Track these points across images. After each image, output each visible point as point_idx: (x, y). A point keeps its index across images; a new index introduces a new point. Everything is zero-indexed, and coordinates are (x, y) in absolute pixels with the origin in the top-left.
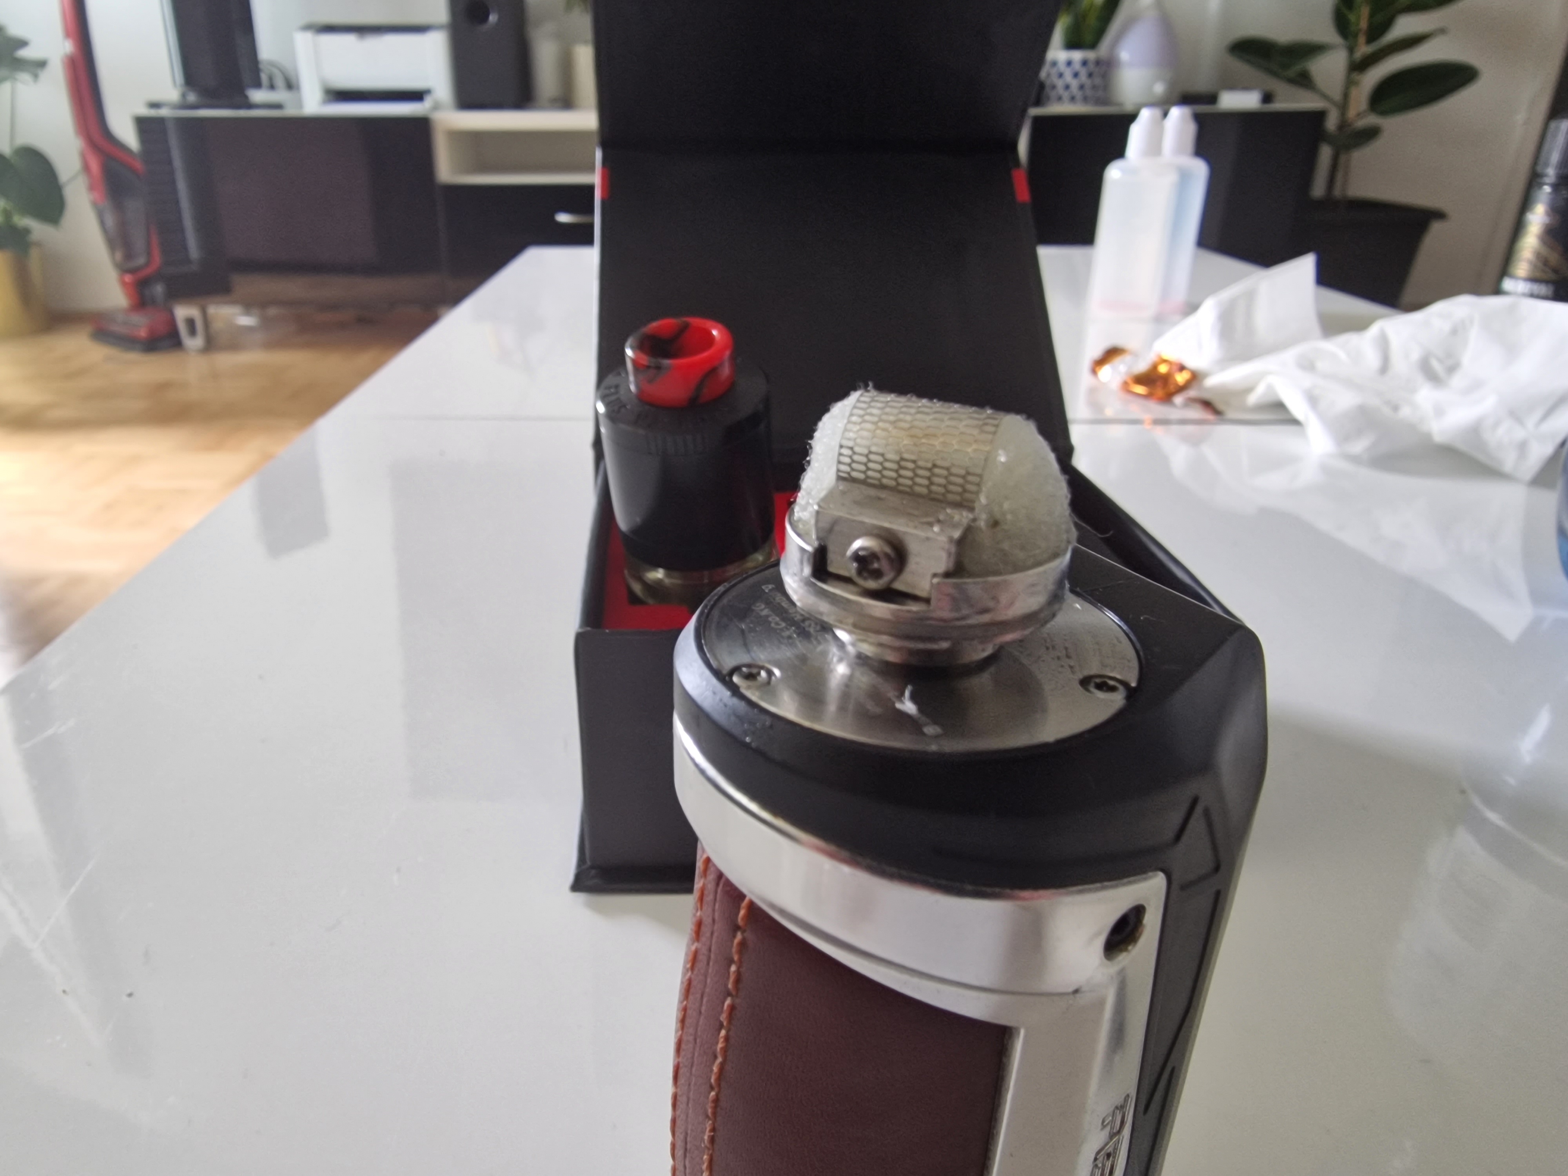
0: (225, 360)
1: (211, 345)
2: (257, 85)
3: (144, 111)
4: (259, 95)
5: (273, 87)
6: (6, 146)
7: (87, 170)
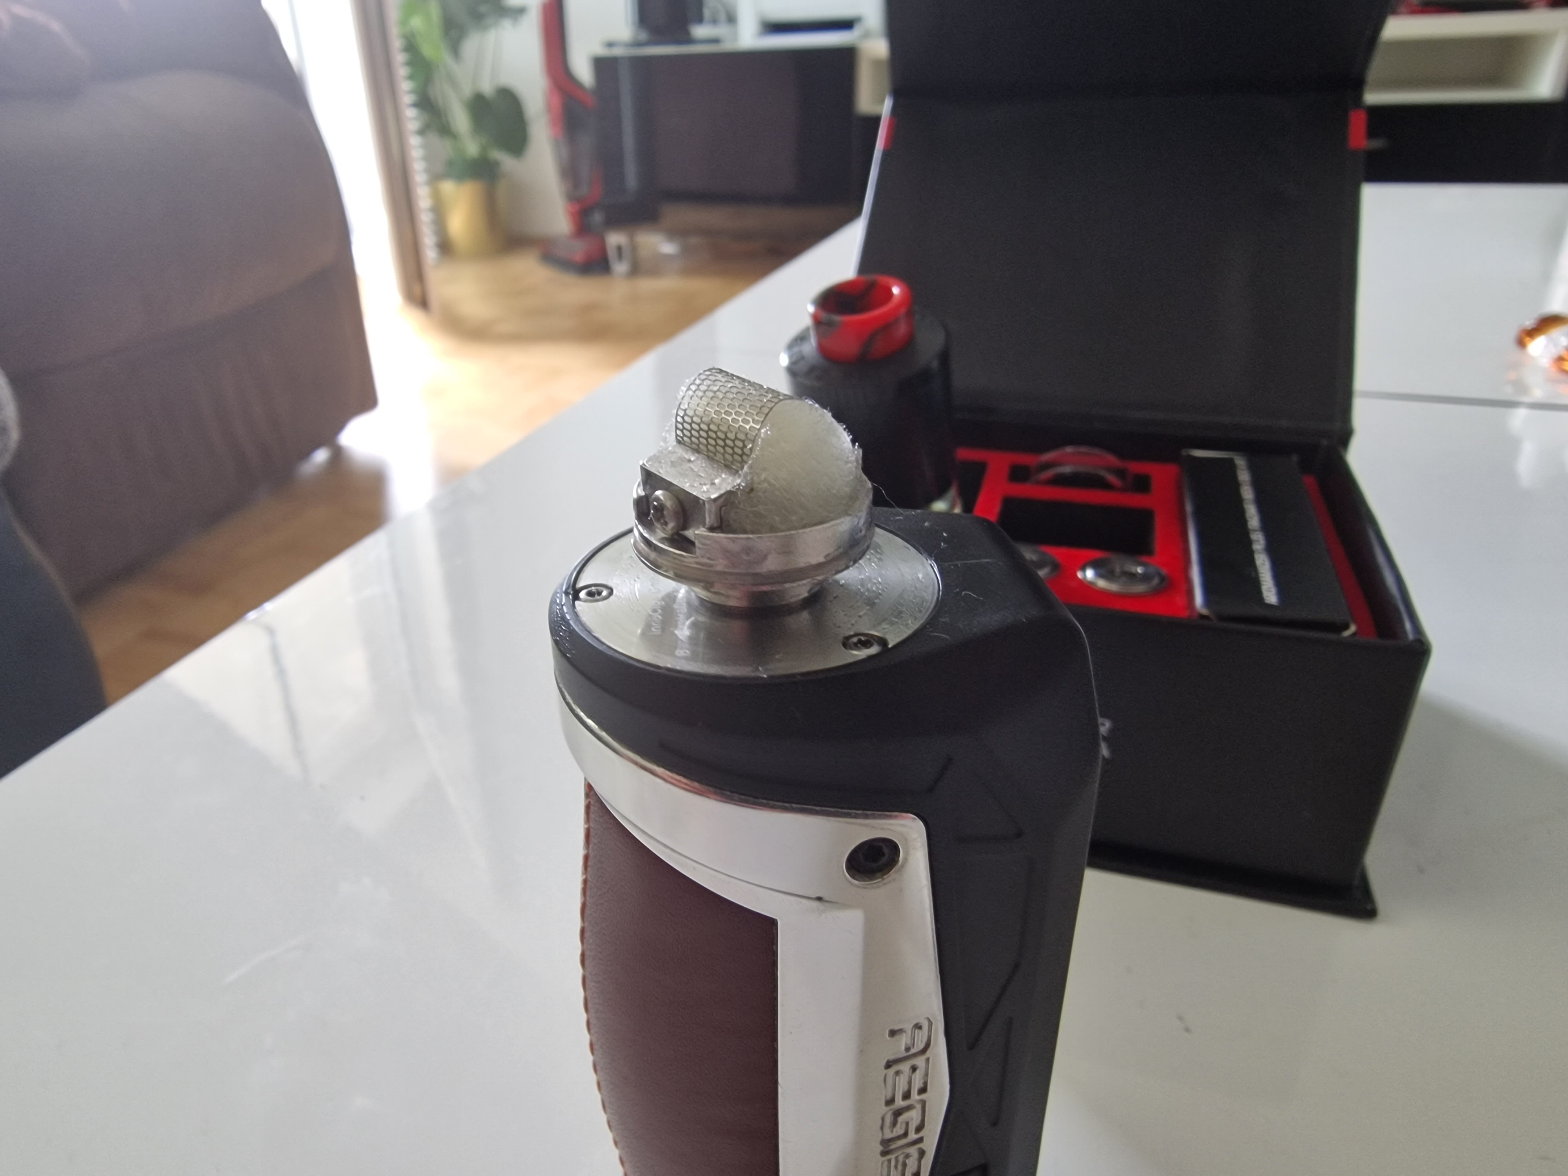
0: (647, 285)
1: (636, 270)
2: (700, 20)
3: (601, 51)
4: (700, 31)
5: (714, 21)
6: (487, 87)
7: (549, 108)
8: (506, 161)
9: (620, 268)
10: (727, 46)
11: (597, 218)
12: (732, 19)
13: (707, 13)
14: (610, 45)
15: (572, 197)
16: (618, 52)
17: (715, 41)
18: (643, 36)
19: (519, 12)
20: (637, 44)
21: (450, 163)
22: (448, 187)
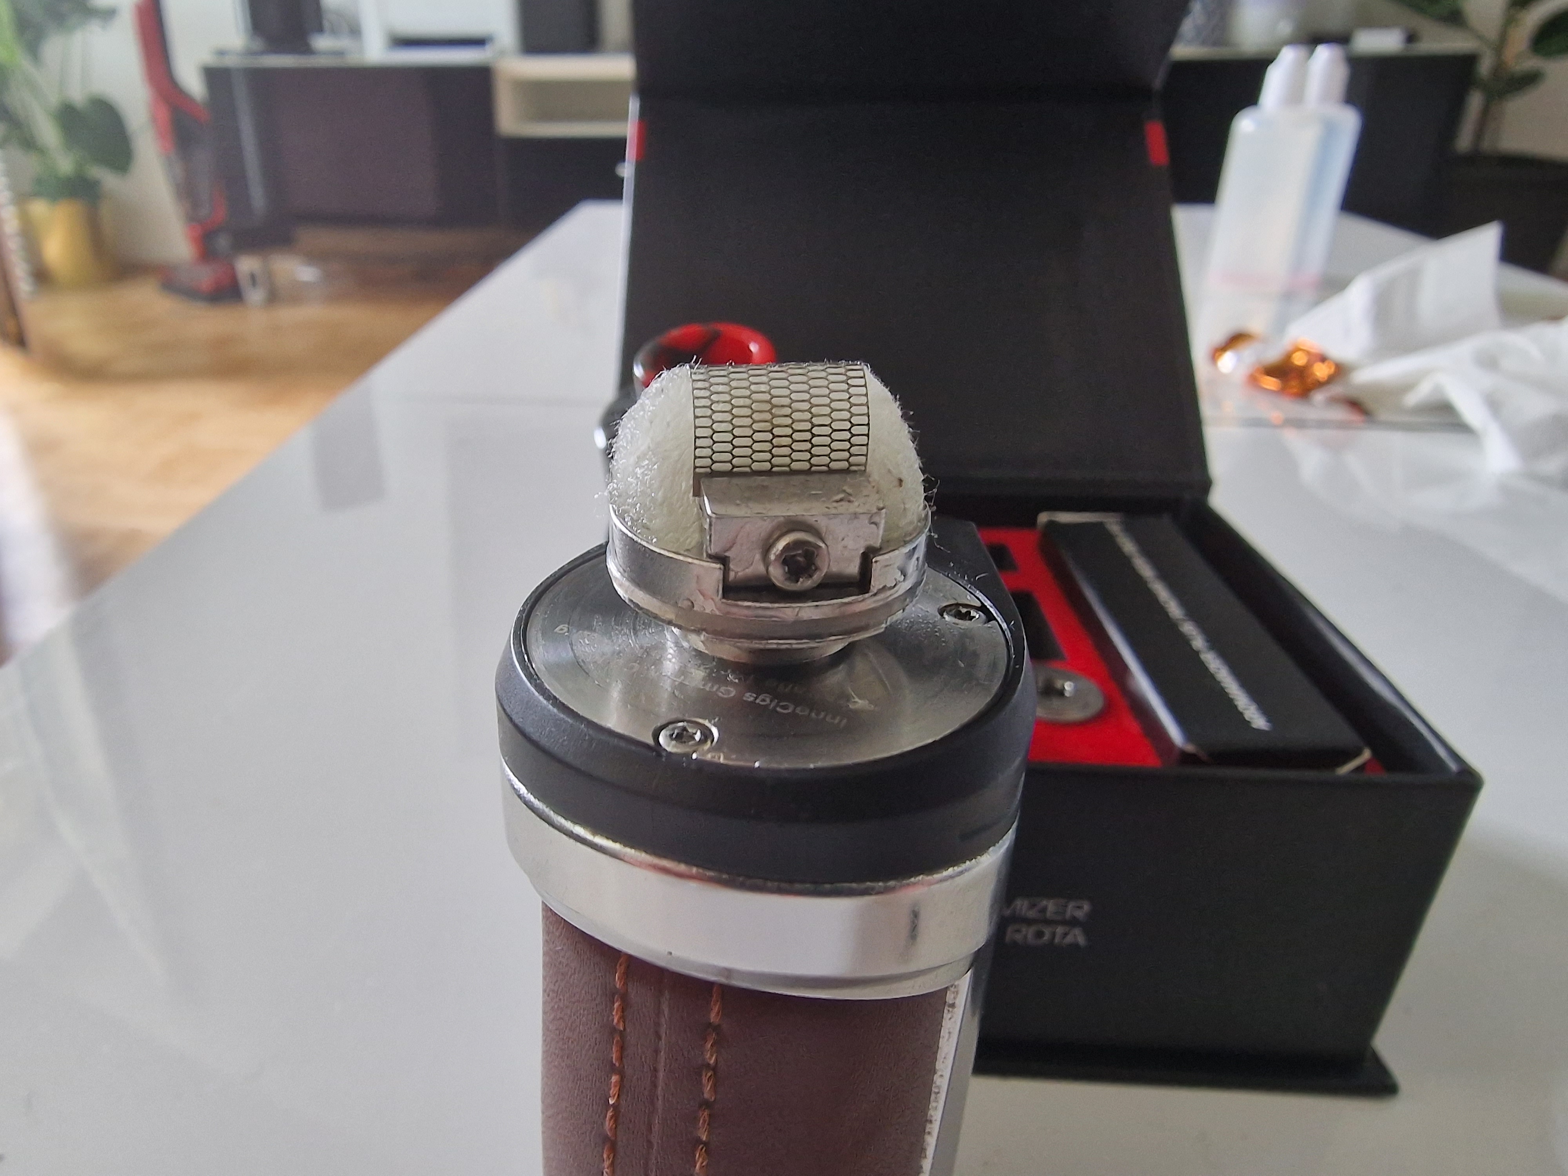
0: (287, 315)
1: (274, 297)
2: (320, 29)
3: (208, 58)
4: (322, 42)
5: (335, 32)
6: (77, 95)
7: (154, 119)
8: (108, 179)
9: (255, 296)
10: (354, 59)
11: (223, 242)
12: (355, 31)
13: (326, 24)
14: (221, 53)
15: (192, 218)
16: (230, 61)
17: (340, 53)
18: (258, 44)
19: (108, 14)
20: (249, 53)
21: (39, 181)
22: (39, 208)
